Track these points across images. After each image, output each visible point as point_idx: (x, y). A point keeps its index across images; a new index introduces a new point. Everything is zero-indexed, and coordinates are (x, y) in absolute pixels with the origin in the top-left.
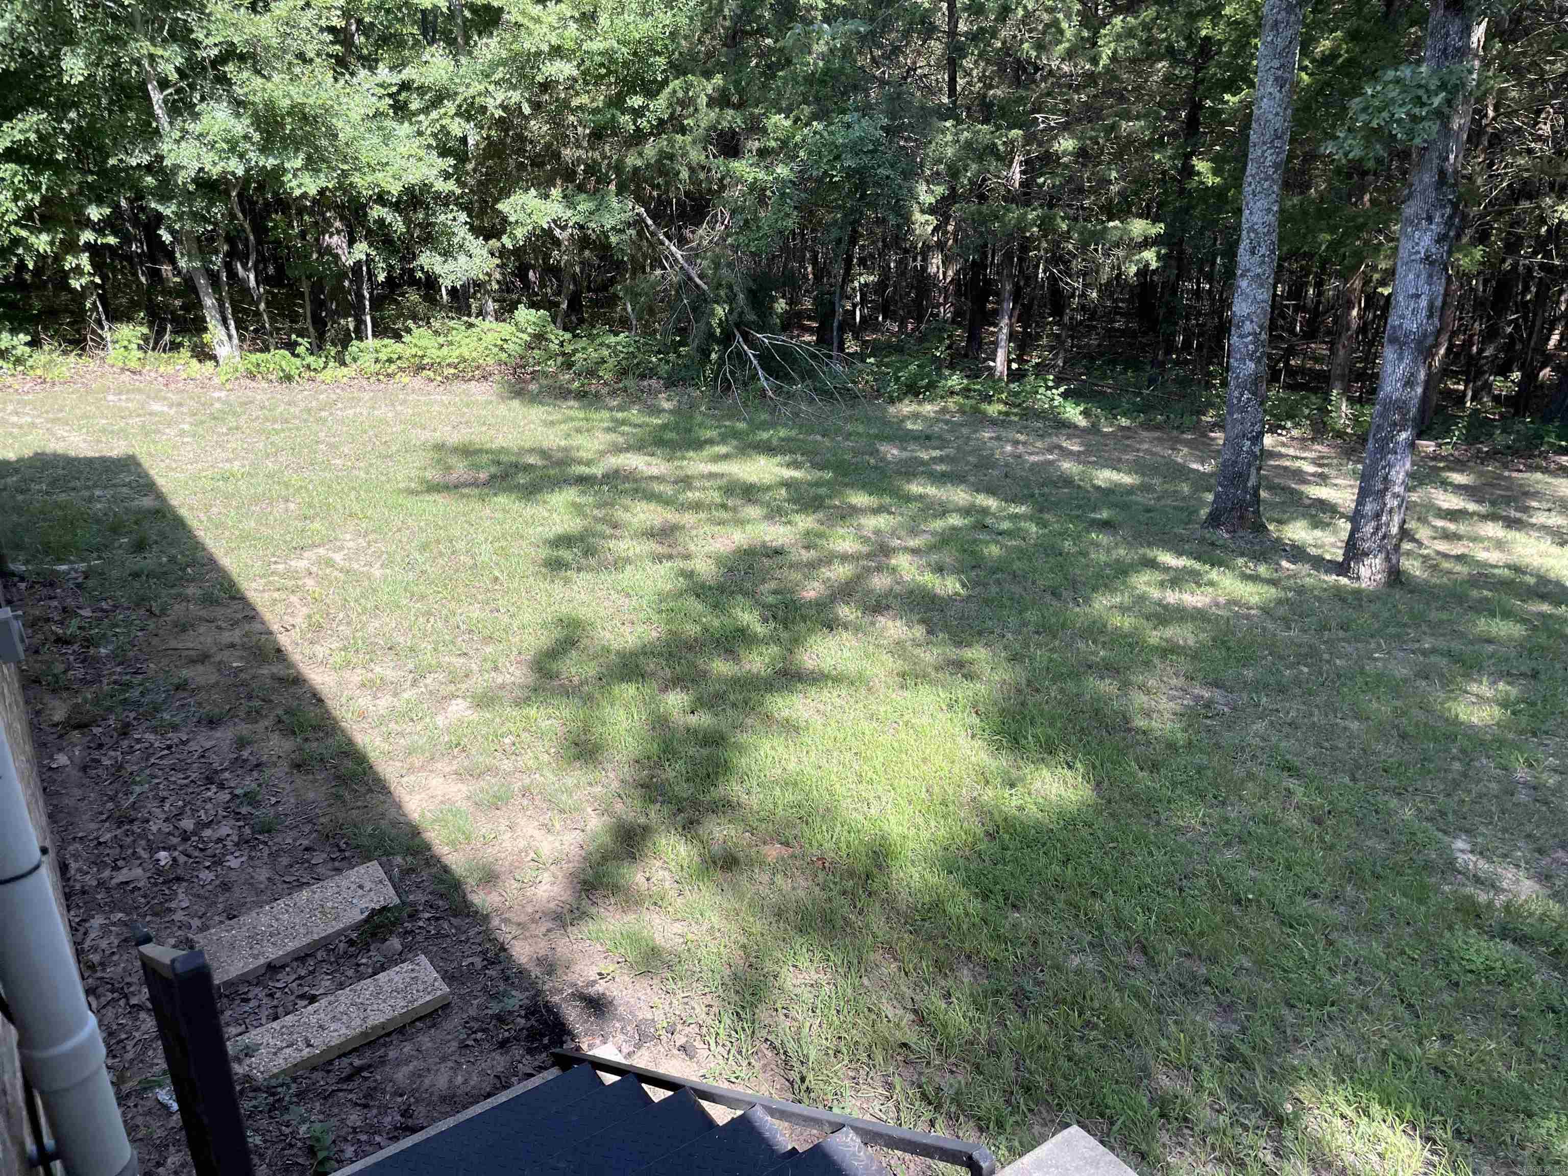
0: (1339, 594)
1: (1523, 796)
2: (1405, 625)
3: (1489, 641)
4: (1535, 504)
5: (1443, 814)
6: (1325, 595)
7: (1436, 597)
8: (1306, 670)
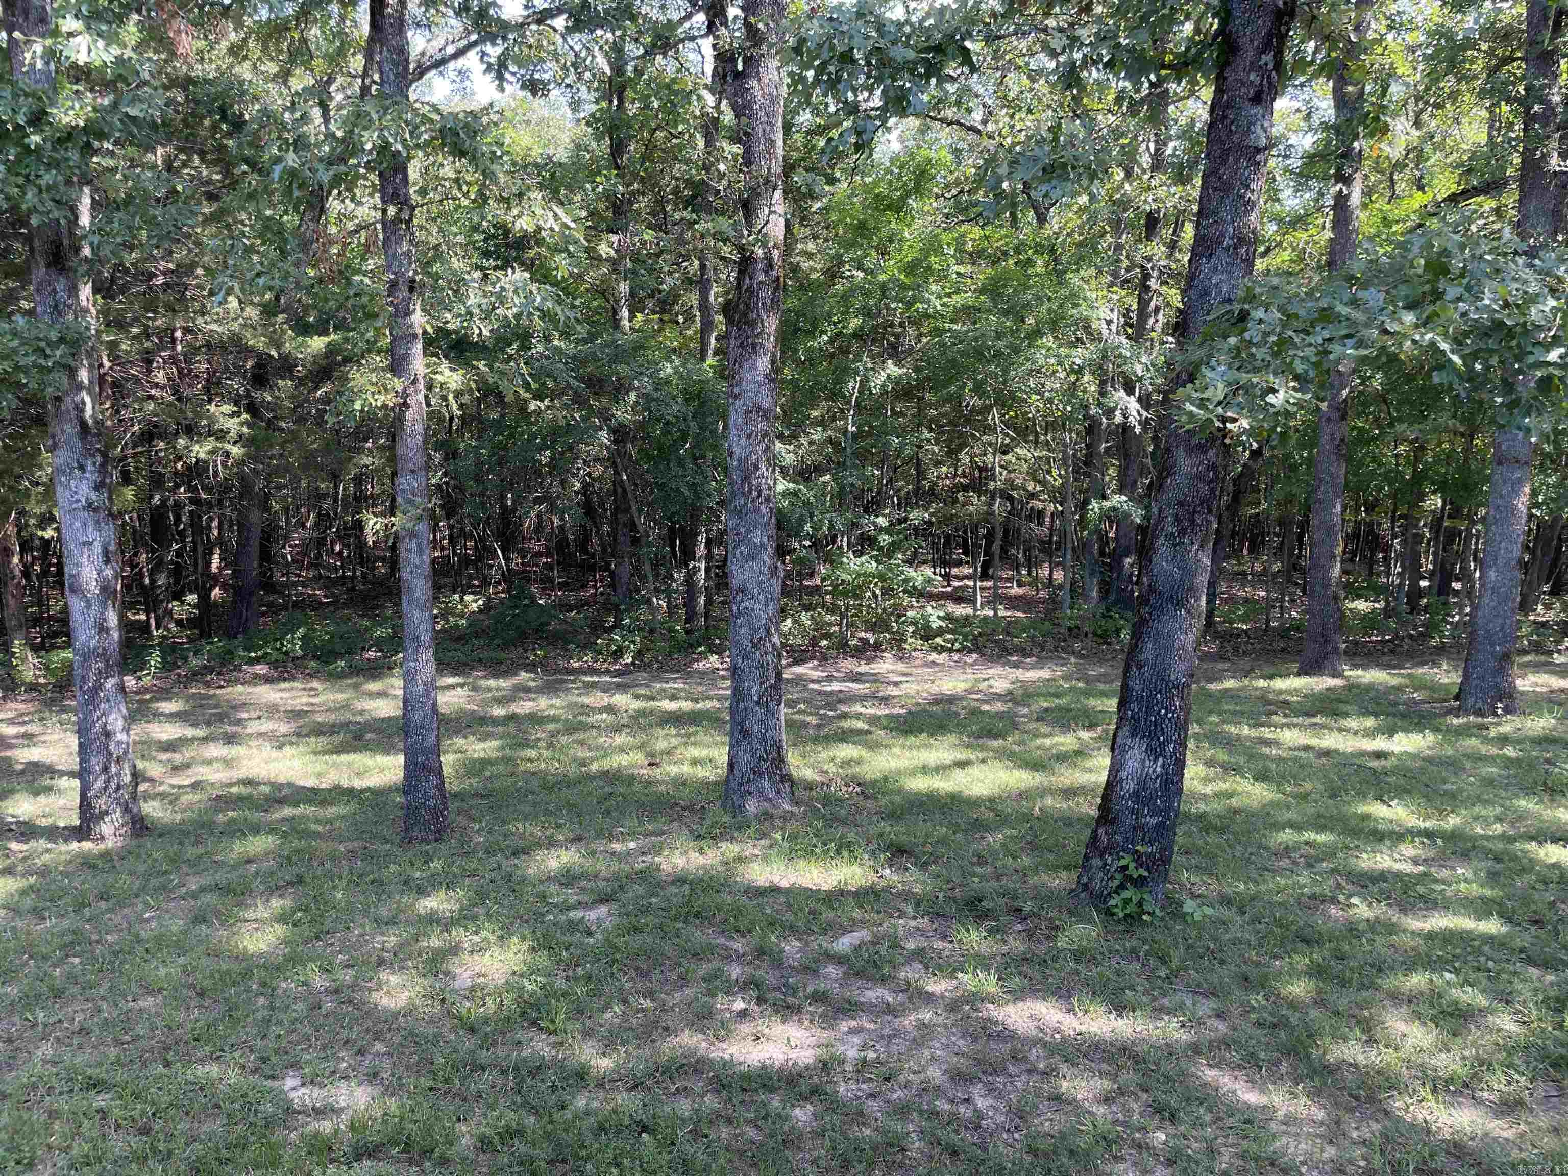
0: (87, 863)
1: (328, 1005)
2: (166, 872)
3: (249, 861)
4: (245, 715)
5: (264, 1060)
6: (71, 868)
7: (186, 833)
8: (77, 960)
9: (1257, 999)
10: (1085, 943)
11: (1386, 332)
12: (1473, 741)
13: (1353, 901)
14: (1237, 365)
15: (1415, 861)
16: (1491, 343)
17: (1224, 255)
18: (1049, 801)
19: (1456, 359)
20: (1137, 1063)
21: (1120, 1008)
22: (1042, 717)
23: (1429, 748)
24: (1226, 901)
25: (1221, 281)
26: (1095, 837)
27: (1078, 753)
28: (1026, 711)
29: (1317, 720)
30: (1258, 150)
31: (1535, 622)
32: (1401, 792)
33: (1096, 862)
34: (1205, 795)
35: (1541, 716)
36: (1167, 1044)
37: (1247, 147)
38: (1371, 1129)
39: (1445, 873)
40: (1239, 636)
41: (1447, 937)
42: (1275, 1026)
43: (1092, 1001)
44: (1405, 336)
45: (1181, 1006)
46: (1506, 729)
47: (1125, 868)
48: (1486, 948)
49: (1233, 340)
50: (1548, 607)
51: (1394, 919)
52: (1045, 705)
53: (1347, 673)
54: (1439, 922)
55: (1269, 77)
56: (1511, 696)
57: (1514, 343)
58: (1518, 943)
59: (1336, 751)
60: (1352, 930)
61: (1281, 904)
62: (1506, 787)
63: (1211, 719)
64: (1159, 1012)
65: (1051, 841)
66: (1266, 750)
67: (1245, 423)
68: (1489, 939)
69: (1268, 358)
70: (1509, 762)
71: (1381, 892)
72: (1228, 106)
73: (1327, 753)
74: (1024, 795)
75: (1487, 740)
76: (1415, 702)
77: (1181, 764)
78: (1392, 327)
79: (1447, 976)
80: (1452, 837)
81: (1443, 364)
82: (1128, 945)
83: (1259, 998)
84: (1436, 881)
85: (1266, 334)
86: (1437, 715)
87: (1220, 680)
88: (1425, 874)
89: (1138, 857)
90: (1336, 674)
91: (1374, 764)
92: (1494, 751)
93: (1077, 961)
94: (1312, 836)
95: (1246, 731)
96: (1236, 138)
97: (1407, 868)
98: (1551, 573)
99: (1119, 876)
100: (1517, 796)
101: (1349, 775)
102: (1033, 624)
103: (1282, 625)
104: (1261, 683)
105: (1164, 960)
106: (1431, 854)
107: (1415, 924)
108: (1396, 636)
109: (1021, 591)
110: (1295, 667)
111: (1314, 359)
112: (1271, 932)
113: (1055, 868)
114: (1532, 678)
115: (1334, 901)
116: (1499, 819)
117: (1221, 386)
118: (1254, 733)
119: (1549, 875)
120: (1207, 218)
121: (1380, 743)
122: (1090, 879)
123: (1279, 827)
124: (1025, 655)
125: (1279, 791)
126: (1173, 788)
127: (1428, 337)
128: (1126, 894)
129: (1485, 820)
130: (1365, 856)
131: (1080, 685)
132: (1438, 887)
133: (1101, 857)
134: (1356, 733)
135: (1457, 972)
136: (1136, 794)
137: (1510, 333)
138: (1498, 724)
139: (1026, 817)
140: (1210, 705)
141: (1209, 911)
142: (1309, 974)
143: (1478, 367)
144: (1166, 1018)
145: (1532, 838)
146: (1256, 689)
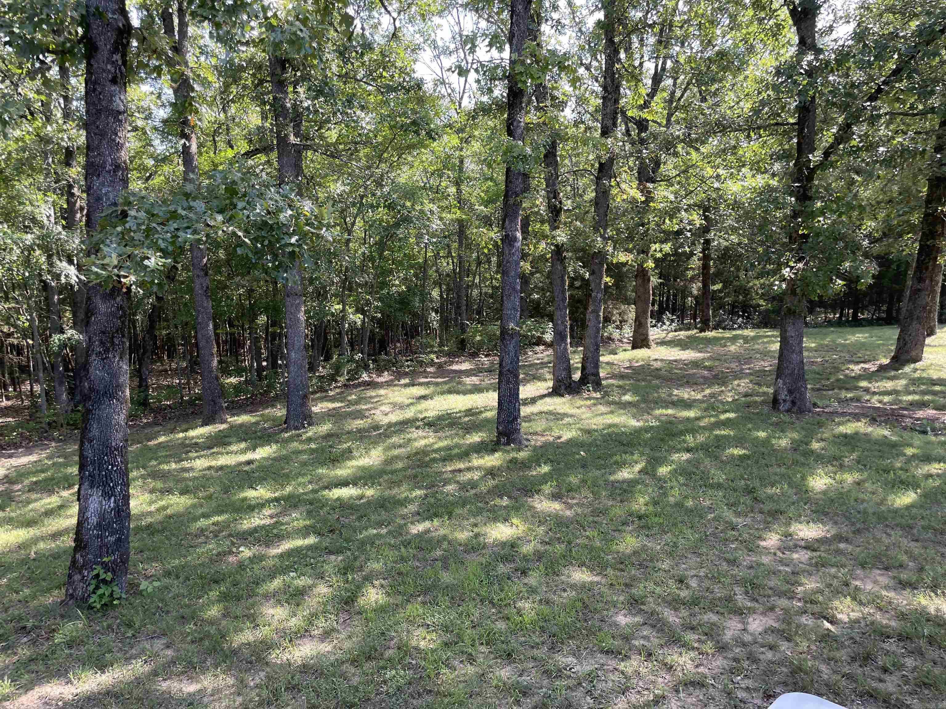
9: (190, 627)
10: (74, 634)
11: (208, 225)
12: (295, 444)
13: (241, 549)
14: (124, 244)
15: (271, 517)
16: (263, 233)
17: (107, 176)
18: (42, 545)
19: (247, 240)
20: (117, 698)
21: (102, 667)
22: (33, 488)
23: (274, 453)
24: (168, 574)
25: (108, 192)
26: (74, 562)
27: (61, 507)
28: (20, 486)
29: (215, 450)
30: (119, 113)
31: (319, 376)
32: (262, 480)
33: (77, 577)
34: (150, 512)
35: (325, 424)
36: (136, 678)
37: (112, 110)
38: (259, 677)
39: (286, 519)
40: (165, 409)
41: (290, 553)
42: (201, 639)
43: (83, 671)
44: (218, 228)
45: (143, 651)
46: (310, 434)
47: (97, 576)
48: (309, 553)
49: (119, 229)
50: (324, 367)
51: (263, 553)
52: (35, 479)
53: (229, 420)
54: (286, 546)
55: (120, 69)
56: (310, 417)
57: (274, 233)
58: (324, 544)
59: (227, 466)
60: (241, 566)
61: (200, 565)
62: (312, 465)
63: (151, 463)
64: (128, 660)
65: (46, 572)
66: (186, 475)
67: (133, 278)
68: (310, 548)
69: (142, 239)
70: (312, 451)
71: (255, 539)
72: (95, 83)
73: (221, 468)
74: (23, 546)
75: (302, 442)
76: (265, 429)
77: (126, 498)
78: (212, 223)
79: (292, 574)
80: (288, 498)
81: (242, 244)
82: (105, 624)
83: (191, 626)
84: (282, 524)
85: (139, 225)
86: (276, 434)
87: (156, 438)
88: (277, 522)
89: (105, 566)
90: (223, 422)
91: (247, 468)
92: (306, 447)
93: (70, 647)
94: (216, 519)
95: (174, 466)
96: (104, 103)
97: (268, 521)
98: (323, 349)
99: (94, 582)
100: (317, 468)
101: (233, 478)
102: (19, 425)
103: (191, 398)
104: (181, 435)
105: (129, 625)
106: (279, 510)
107: (275, 551)
108: (253, 395)
109: (9, 403)
110: (200, 421)
111: (170, 240)
112: (196, 583)
113: (49, 590)
114: (320, 405)
115: (231, 553)
116: (310, 482)
117: (114, 256)
118: (179, 466)
119: (335, 504)
120: (93, 151)
121: (250, 456)
122: (75, 590)
123: (196, 519)
124: (16, 448)
125: (195, 497)
126: (123, 514)
127: (231, 228)
128: (100, 592)
129: (304, 485)
130: (245, 522)
131: (61, 460)
132: (283, 527)
133: (80, 573)
134: (236, 453)
135: (296, 571)
136: (99, 526)
137: (271, 228)
138: (307, 432)
139: (24, 562)
140: (150, 455)
141: (157, 584)
142: (219, 601)
143: (259, 246)
144: (134, 662)
145: (326, 488)
146: (178, 439)
